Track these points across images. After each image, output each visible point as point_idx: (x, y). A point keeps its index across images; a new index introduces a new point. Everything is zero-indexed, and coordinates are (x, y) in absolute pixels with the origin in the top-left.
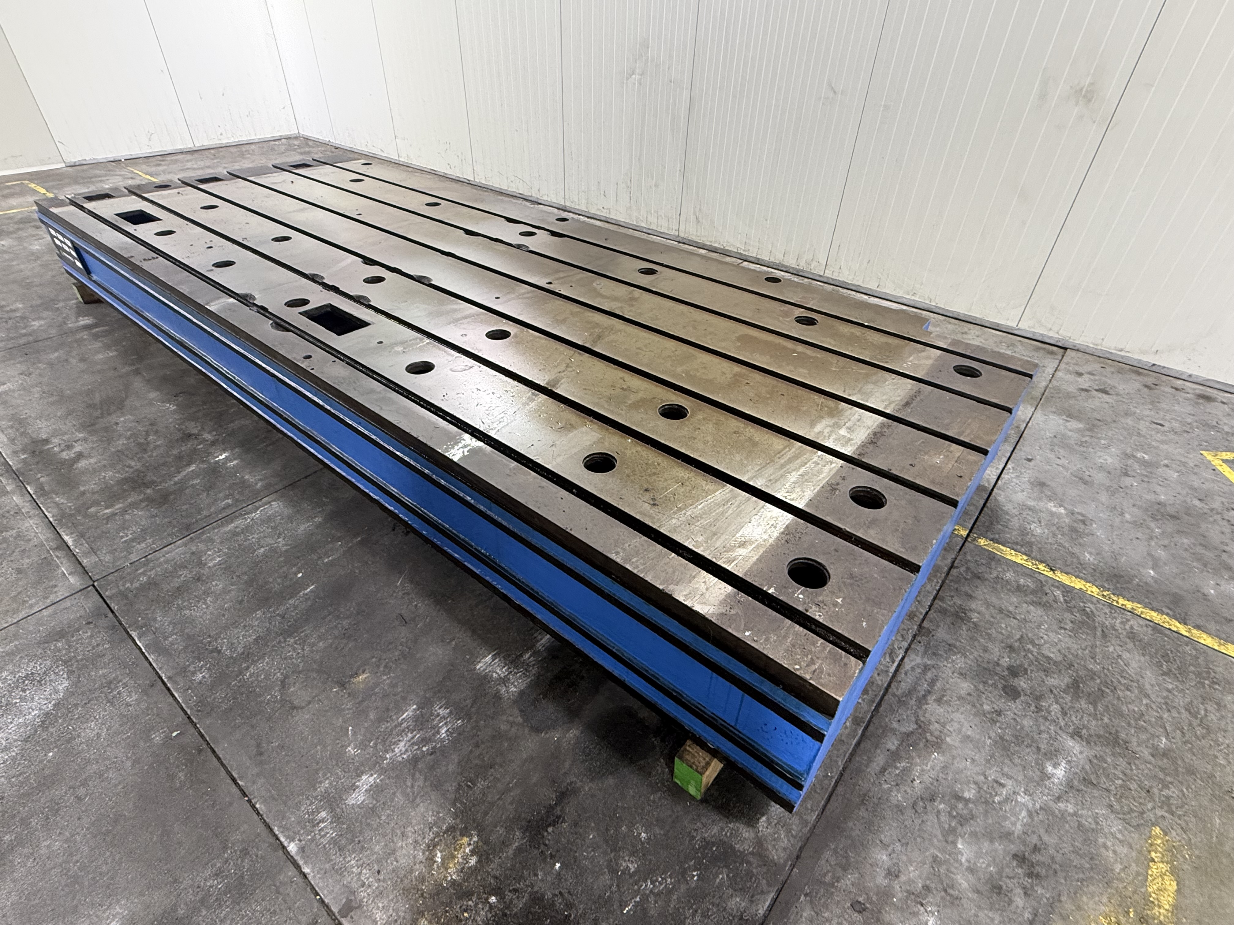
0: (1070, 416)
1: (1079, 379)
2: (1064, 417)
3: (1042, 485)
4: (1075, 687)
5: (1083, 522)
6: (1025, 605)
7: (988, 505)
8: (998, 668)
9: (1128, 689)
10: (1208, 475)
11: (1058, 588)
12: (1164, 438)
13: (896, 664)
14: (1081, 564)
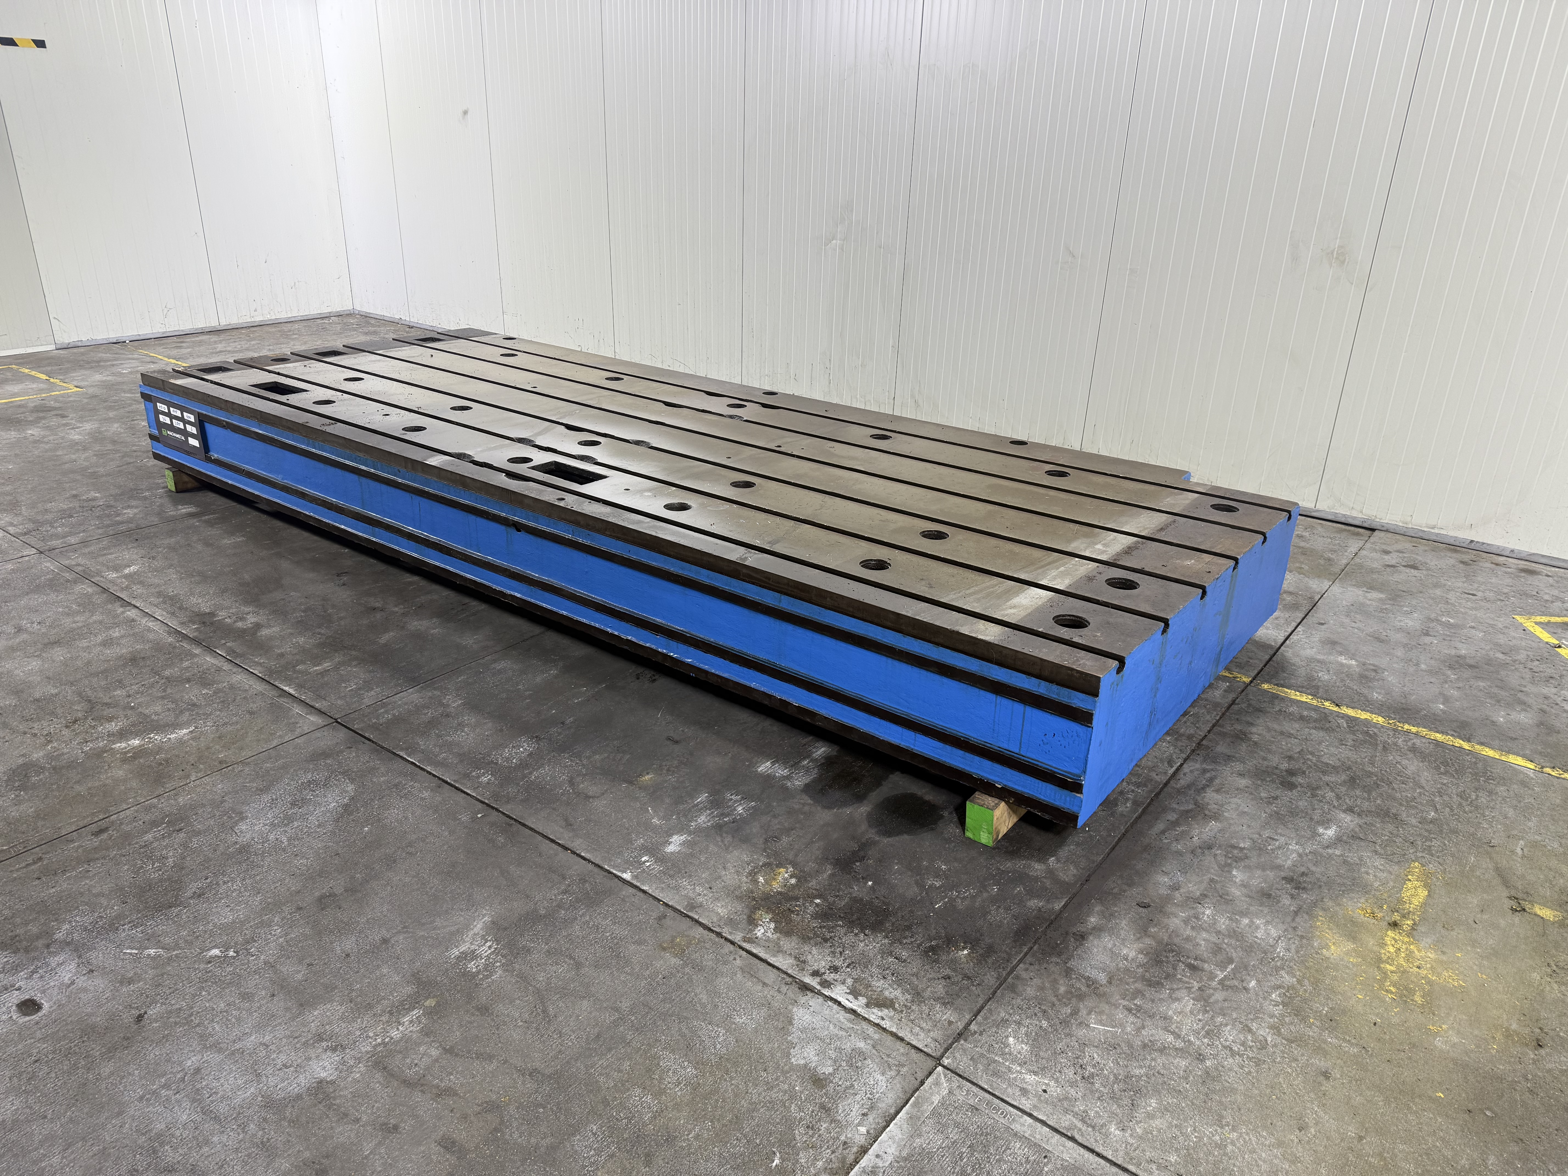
0: (1372, 588)
1: (1386, 557)
2: (1365, 589)
3: (1334, 643)
4: (1352, 781)
5: (1375, 671)
6: (1307, 730)
7: (1274, 659)
8: (1277, 771)
9: (1403, 783)
10: (1519, 634)
11: (1343, 718)
12: (1474, 605)
13: (1174, 769)
14: (1368, 701)
